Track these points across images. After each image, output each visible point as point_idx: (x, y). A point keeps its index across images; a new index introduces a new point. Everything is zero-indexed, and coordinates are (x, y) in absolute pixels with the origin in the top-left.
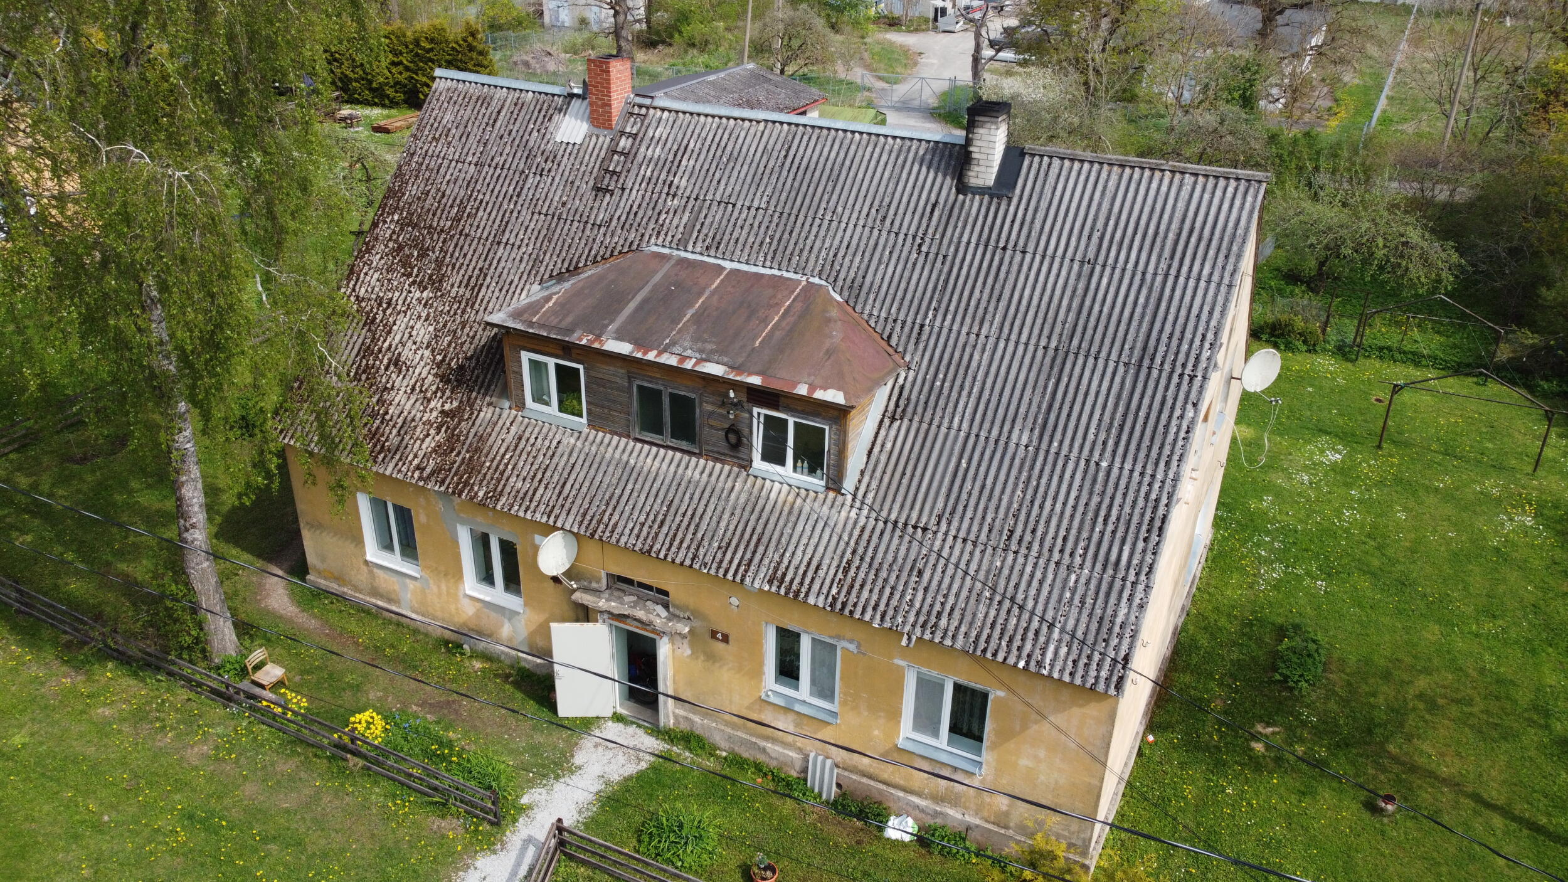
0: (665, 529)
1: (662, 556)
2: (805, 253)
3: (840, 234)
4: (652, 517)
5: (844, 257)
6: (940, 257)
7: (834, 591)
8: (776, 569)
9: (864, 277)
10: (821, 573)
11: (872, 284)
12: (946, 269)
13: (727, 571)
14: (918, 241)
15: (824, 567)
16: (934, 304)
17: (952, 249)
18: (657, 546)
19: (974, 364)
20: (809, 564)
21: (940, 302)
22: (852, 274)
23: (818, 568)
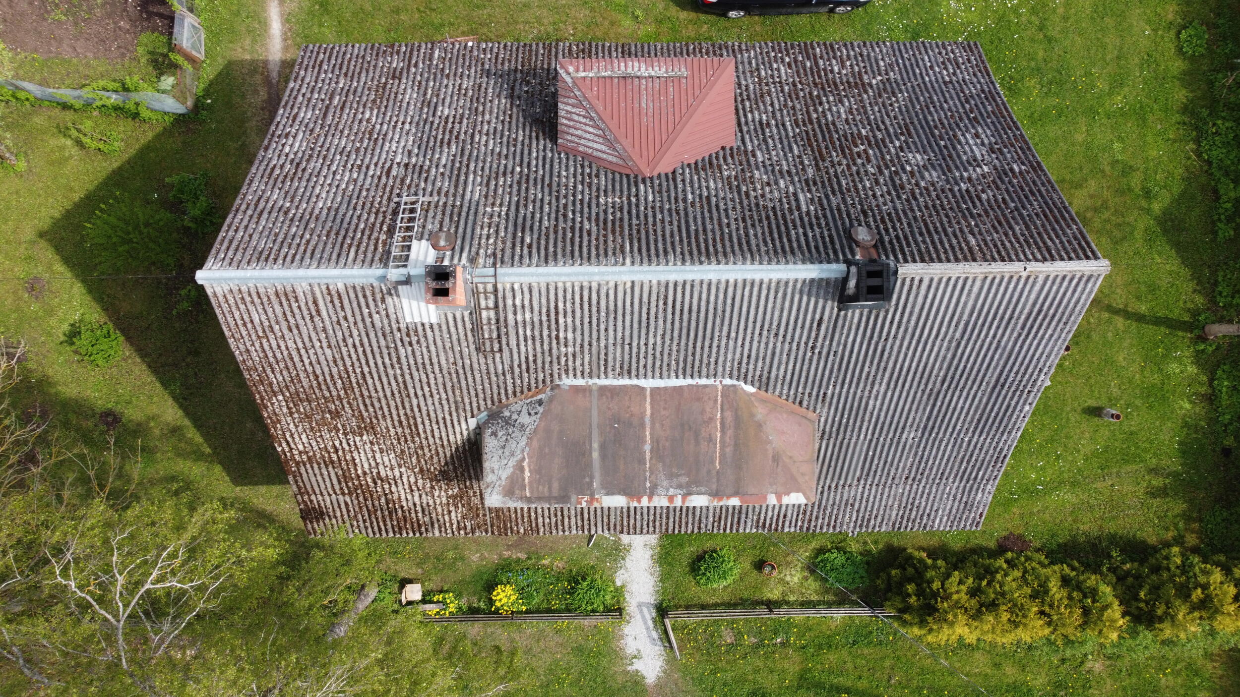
0: (671, 520)
2: (712, 366)
3: (739, 350)
4: (658, 516)
5: (748, 363)
6: (832, 353)
7: (799, 523)
8: (758, 522)
9: (769, 372)
10: (788, 519)
11: (777, 376)
12: (838, 360)
14: (810, 345)
15: (789, 515)
16: (833, 380)
17: (841, 347)
18: (671, 528)
19: (870, 407)
20: (778, 516)
22: (758, 373)
23: (785, 516)
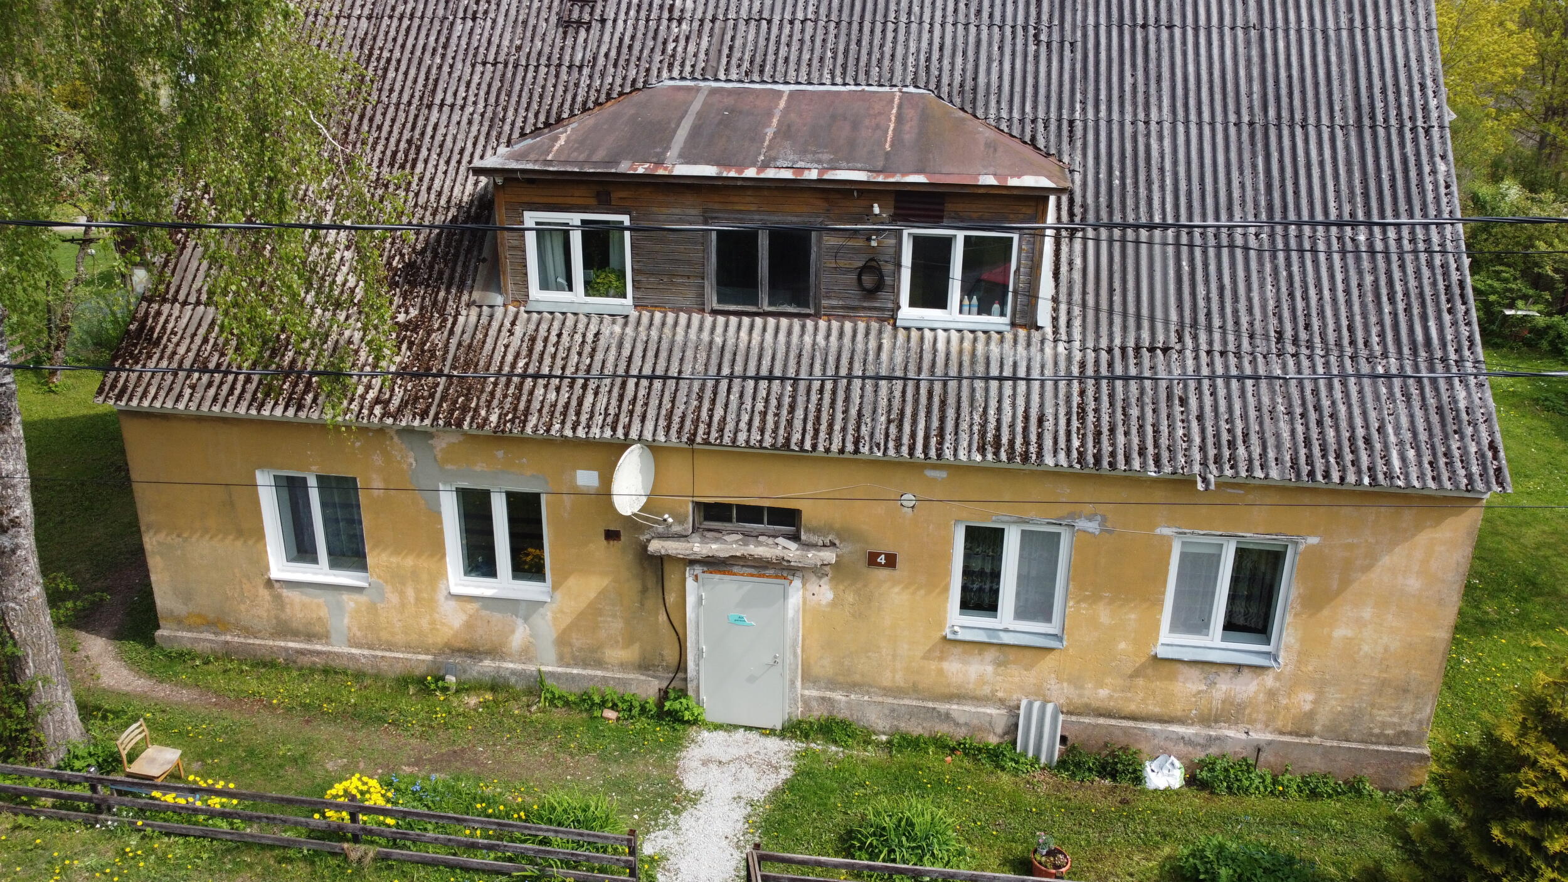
0: (799, 413)
1: (808, 445)
2: (886, 62)
3: (926, 36)
4: (773, 402)
5: (940, 60)
6: (1067, 45)
7: (1076, 443)
8: (983, 434)
9: (975, 79)
10: (1049, 425)
11: (988, 85)
12: (1079, 56)
13: (912, 449)
14: (1032, 31)
15: (1049, 416)
16: (1078, 96)
17: (1079, 34)
19: (1155, 153)
20: (1026, 418)
21: (1084, 93)
22: (958, 79)
23: (1041, 421)
